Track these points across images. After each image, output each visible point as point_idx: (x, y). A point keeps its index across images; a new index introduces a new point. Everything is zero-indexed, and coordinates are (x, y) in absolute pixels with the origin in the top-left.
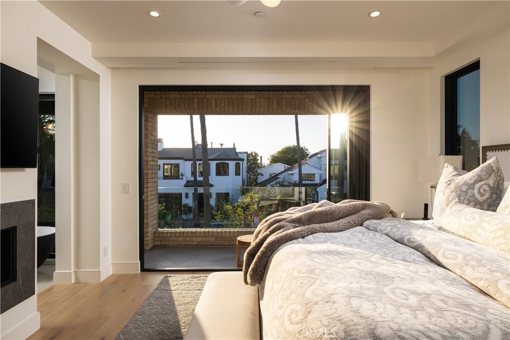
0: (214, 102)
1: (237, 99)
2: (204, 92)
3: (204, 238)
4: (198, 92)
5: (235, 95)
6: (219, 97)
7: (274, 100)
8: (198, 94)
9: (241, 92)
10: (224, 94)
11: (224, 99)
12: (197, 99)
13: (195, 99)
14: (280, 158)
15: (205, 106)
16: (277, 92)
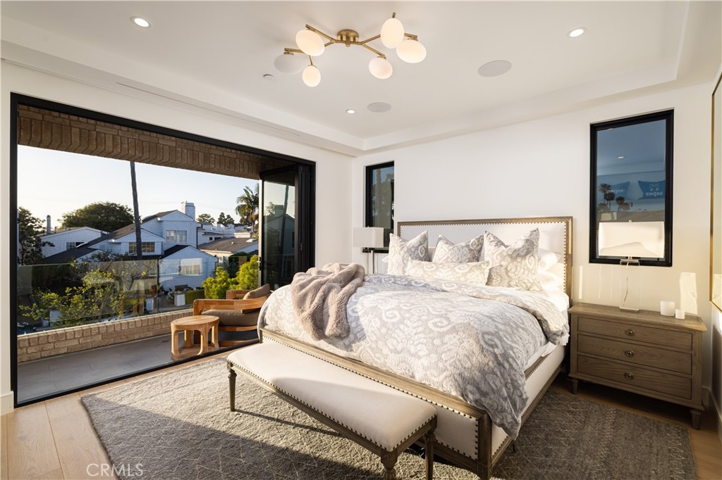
0: (111, 140)
1: (150, 142)
2: (93, 122)
3: (81, 340)
4: (81, 119)
5: (146, 136)
6: (120, 134)
7: (200, 153)
8: (81, 122)
9: (155, 135)
10: (128, 131)
11: (128, 139)
12: (78, 130)
13: (73, 129)
14: (82, 219)
15: (95, 143)
16: (204, 145)
